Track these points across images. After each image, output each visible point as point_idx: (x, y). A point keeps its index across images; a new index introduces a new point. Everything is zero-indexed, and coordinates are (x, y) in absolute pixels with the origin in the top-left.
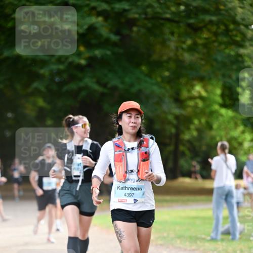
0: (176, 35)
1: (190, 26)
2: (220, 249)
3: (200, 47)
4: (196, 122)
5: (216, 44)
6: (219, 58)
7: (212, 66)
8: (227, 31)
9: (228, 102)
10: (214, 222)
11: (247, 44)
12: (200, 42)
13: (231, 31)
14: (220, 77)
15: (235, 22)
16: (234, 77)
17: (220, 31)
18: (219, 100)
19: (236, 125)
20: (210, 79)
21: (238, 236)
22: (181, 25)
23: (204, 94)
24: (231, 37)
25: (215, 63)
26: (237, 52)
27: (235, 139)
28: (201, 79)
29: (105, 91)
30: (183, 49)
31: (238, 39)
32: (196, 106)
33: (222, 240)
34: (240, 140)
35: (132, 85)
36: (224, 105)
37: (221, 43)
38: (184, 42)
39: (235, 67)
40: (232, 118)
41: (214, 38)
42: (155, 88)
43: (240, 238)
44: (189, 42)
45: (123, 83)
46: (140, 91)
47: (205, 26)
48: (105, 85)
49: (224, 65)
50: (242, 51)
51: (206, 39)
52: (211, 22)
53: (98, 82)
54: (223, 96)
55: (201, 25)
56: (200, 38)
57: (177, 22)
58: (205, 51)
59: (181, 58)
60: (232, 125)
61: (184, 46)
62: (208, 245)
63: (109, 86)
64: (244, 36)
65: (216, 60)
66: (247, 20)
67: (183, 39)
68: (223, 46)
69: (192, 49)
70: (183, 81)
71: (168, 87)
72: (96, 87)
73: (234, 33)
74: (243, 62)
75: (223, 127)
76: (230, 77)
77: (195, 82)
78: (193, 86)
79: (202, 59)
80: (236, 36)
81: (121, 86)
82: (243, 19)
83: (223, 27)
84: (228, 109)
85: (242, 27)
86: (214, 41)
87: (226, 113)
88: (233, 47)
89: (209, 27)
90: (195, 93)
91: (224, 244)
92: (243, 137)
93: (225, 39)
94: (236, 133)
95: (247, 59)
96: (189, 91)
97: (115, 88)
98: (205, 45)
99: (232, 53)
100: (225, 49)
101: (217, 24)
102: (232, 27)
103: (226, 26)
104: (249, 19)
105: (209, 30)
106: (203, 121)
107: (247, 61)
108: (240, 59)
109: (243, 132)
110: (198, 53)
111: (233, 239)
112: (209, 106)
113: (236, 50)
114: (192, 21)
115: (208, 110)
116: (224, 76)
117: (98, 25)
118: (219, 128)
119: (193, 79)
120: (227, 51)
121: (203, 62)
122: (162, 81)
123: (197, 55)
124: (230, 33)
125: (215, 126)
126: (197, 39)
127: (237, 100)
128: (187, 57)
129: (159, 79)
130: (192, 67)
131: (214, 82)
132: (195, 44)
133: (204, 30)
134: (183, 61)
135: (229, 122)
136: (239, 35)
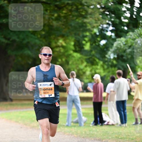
0: (49, 11)
1: (56, 6)
2: (74, 131)
3: (62, 18)
4: (60, 60)
5: (71, 16)
6: (73, 24)
7: (69, 28)
8: (77, 9)
9: (78, 49)
10: (67, 116)
11: (88, 16)
12: (62, 15)
13: (79, 9)
14: (73, 35)
15: (82, 4)
16: (81, 35)
17: (73, 9)
18: (73, 48)
19: (82, 62)
20: (68, 36)
21: (83, 124)
22: (52, 5)
23: (64, 44)
24: (79, 12)
25: (70, 27)
26: (83, 21)
27: (82, 70)
28: (63, 36)
29: (9, 42)
30: (52, 19)
31: (83, 13)
32: (60, 51)
33: (75, 126)
34: (84, 71)
35: (24, 39)
36: (75, 51)
37: (73, 16)
38: (53, 15)
39: (81, 29)
40: (80, 58)
41: (70, 13)
42: (37, 41)
43: (84, 125)
44: (56, 15)
45: (18, 38)
46: (28, 42)
47: (65, 6)
48: (9, 39)
49: (75, 28)
50: (86, 20)
51: (65, 13)
52: (68, 4)
53: (5, 38)
54: (75, 45)
55: (63, 6)
56: (62, 13)
57: (49, 4)
58: (65, 20)
59: (51, 24)
60: (80, 62)
61: (53, 18)
62: (67, 129)
63: (11, 40)
64: (87, 12)
65: (71, 25)
66: (88, 3)
67: (52, 14)
68: (75, 18)
69: (58, 19)
70: (52, 37)
71: (44, 40)
72: (4, 40)
73: (81, 10)
74: (86, 26)
75: (75, 63)
76: (79, 35)
77: (59, 38)
78: (58, 40)
79: (63, 25)
80: (82, 12)
81: (17, 40)
82: (86, 3)
83: (75, 7)
84: (78, 53)
85: (86, 7)
86: (70, 15)
87: (77, 55)
88: (81, 18)
89: (67, 7)
90: (59, 44)
91: (76, 128)
92: (86, 69)
93: (76, 14)
94: (82, 66)
95: (88, 25)
96: (56, 43)
97: (14, 41)
98: (65, 17)
99: (80, 21)
100: (76, 19)
101: (72, 5)
102: (80, 7)
103: (77, 6)
104: (89, 2)
105: (67, 8)
106: (64, 60)
107: (88, 26)
108: (84, 25)
109: (86, 66)
110: (61, 21)
111: (80, 126)
112: (67, 51)
113: (82, 20)
114: (57, 3)
115: (66, 54)
116: (75, 34)
117: (4, 5)
118: (73, 64)
119: (58, 36)
120: (77, 20)
121: (64, 27)
122: (41, 37)
123: (60, 23)
124: (79, 11)
125: (70, 63)
126: (61, 14)
127: (83, 48)
128: (55, 23)
129: (39, 36)
130: (58, 29)
131: (70, 38)
132: (59, 16)
133: (64, 8)
134: (52, 26)
135: (78, 60)
136: (84, 11)
